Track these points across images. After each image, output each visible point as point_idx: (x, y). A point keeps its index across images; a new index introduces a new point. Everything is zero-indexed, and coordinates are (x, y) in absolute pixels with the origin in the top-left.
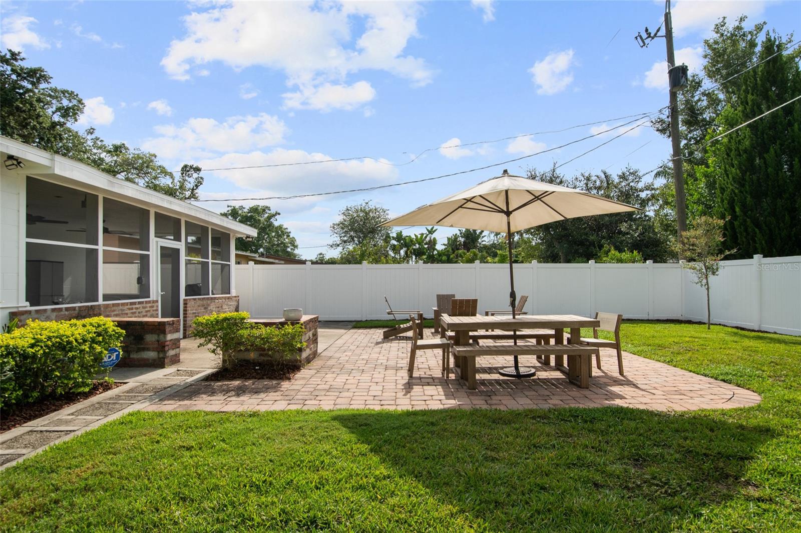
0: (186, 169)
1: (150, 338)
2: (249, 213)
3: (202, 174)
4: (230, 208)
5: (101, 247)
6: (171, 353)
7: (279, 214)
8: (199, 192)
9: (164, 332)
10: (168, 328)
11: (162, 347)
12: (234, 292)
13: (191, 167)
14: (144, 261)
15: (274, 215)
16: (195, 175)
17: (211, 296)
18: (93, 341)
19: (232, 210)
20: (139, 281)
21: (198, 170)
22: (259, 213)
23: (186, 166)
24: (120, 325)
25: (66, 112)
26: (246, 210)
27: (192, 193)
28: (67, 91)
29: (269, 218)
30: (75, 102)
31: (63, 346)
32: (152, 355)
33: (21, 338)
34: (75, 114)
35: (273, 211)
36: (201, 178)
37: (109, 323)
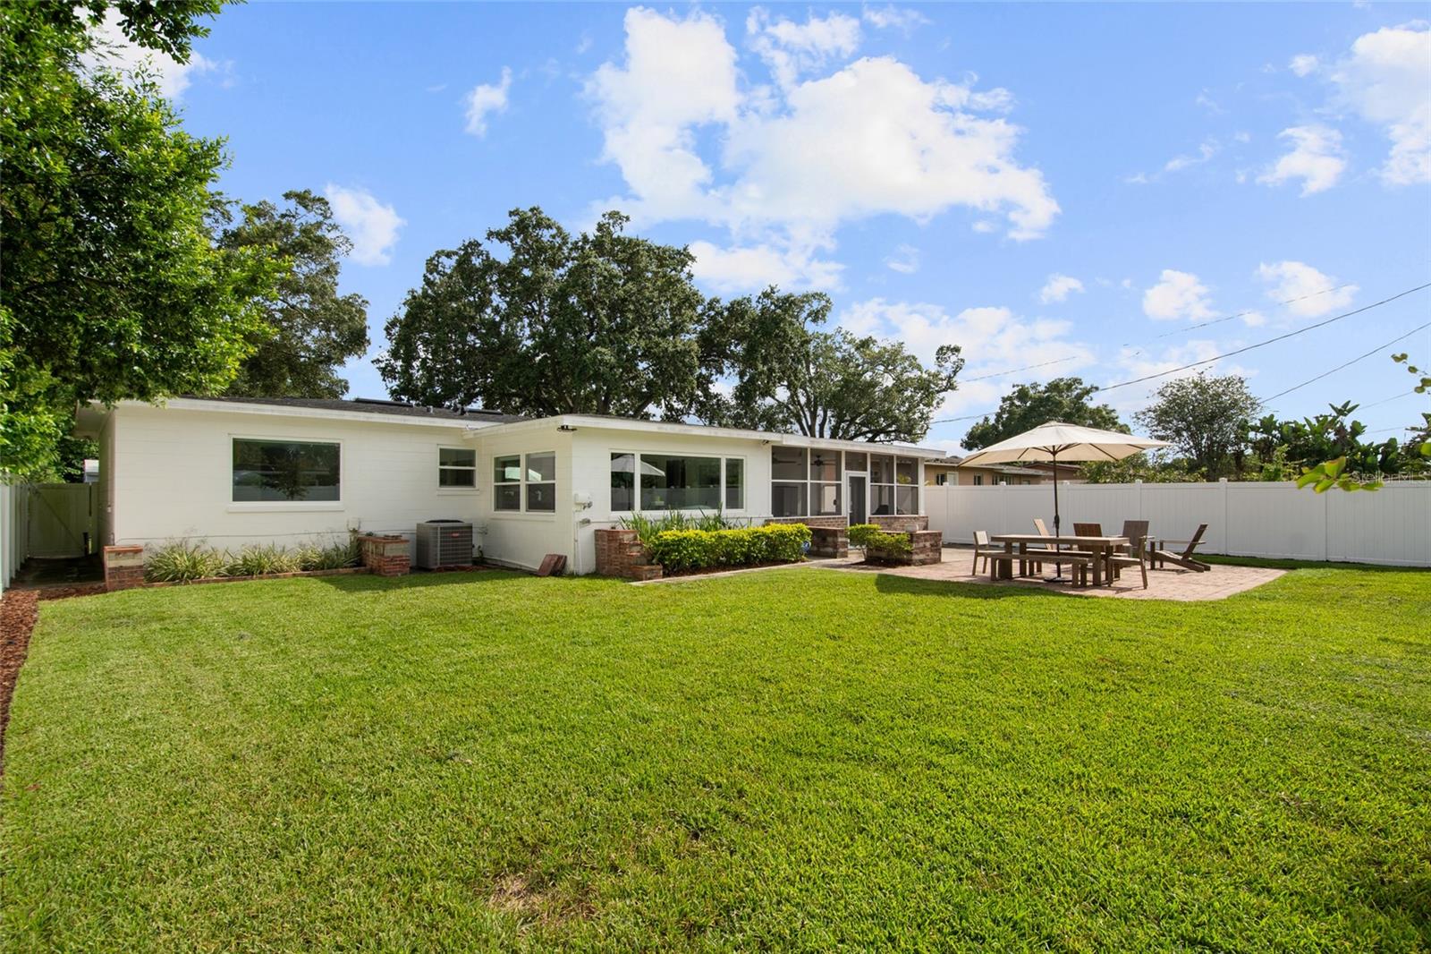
0: (942, 352)
1: (830, 539)
2: (1046, 392)
3: (961, 355)
4: (1016, 389)
5: (809, 481)
6: (842, 550)
7: (1097, 389)
8: (957, 379)
9: (836, 536)
10: (839, 534)
11: (835, 546)
12: (922, 513)
13: (948, 348)
14: (839, 487)
15: (1087, 392)
16: (953, 358)
17: (896, 515)
18: (796, 535)
19: (1019, 391)
20: (835, 502)
21: (957, 350)
22: (1060, 392)
23: (942, 349)
24: (810, 529)
25: (816, 316)
26: (1041, 389)
27: (949, 381)
28: (817, 294)
29: (1080, 397)
30: (823, 303)
31: (782, 535)
32: (830, 550)
33: (768, 530)
34: (824, 316)
35: (1086, 384)
36: (962, 360)
37: (805, 528)
